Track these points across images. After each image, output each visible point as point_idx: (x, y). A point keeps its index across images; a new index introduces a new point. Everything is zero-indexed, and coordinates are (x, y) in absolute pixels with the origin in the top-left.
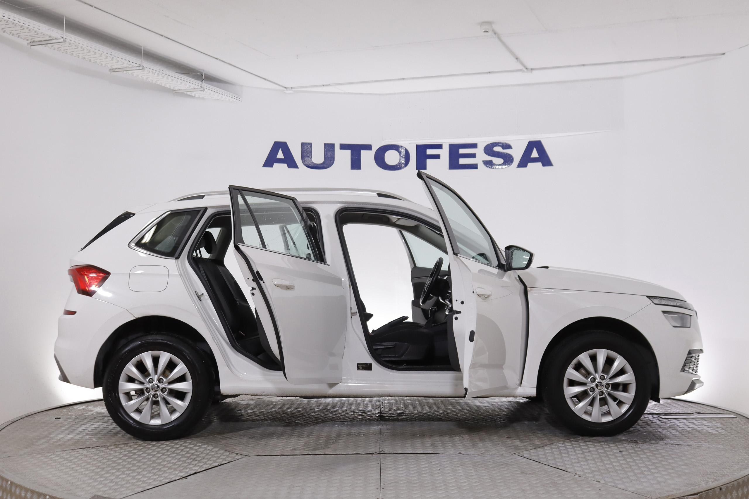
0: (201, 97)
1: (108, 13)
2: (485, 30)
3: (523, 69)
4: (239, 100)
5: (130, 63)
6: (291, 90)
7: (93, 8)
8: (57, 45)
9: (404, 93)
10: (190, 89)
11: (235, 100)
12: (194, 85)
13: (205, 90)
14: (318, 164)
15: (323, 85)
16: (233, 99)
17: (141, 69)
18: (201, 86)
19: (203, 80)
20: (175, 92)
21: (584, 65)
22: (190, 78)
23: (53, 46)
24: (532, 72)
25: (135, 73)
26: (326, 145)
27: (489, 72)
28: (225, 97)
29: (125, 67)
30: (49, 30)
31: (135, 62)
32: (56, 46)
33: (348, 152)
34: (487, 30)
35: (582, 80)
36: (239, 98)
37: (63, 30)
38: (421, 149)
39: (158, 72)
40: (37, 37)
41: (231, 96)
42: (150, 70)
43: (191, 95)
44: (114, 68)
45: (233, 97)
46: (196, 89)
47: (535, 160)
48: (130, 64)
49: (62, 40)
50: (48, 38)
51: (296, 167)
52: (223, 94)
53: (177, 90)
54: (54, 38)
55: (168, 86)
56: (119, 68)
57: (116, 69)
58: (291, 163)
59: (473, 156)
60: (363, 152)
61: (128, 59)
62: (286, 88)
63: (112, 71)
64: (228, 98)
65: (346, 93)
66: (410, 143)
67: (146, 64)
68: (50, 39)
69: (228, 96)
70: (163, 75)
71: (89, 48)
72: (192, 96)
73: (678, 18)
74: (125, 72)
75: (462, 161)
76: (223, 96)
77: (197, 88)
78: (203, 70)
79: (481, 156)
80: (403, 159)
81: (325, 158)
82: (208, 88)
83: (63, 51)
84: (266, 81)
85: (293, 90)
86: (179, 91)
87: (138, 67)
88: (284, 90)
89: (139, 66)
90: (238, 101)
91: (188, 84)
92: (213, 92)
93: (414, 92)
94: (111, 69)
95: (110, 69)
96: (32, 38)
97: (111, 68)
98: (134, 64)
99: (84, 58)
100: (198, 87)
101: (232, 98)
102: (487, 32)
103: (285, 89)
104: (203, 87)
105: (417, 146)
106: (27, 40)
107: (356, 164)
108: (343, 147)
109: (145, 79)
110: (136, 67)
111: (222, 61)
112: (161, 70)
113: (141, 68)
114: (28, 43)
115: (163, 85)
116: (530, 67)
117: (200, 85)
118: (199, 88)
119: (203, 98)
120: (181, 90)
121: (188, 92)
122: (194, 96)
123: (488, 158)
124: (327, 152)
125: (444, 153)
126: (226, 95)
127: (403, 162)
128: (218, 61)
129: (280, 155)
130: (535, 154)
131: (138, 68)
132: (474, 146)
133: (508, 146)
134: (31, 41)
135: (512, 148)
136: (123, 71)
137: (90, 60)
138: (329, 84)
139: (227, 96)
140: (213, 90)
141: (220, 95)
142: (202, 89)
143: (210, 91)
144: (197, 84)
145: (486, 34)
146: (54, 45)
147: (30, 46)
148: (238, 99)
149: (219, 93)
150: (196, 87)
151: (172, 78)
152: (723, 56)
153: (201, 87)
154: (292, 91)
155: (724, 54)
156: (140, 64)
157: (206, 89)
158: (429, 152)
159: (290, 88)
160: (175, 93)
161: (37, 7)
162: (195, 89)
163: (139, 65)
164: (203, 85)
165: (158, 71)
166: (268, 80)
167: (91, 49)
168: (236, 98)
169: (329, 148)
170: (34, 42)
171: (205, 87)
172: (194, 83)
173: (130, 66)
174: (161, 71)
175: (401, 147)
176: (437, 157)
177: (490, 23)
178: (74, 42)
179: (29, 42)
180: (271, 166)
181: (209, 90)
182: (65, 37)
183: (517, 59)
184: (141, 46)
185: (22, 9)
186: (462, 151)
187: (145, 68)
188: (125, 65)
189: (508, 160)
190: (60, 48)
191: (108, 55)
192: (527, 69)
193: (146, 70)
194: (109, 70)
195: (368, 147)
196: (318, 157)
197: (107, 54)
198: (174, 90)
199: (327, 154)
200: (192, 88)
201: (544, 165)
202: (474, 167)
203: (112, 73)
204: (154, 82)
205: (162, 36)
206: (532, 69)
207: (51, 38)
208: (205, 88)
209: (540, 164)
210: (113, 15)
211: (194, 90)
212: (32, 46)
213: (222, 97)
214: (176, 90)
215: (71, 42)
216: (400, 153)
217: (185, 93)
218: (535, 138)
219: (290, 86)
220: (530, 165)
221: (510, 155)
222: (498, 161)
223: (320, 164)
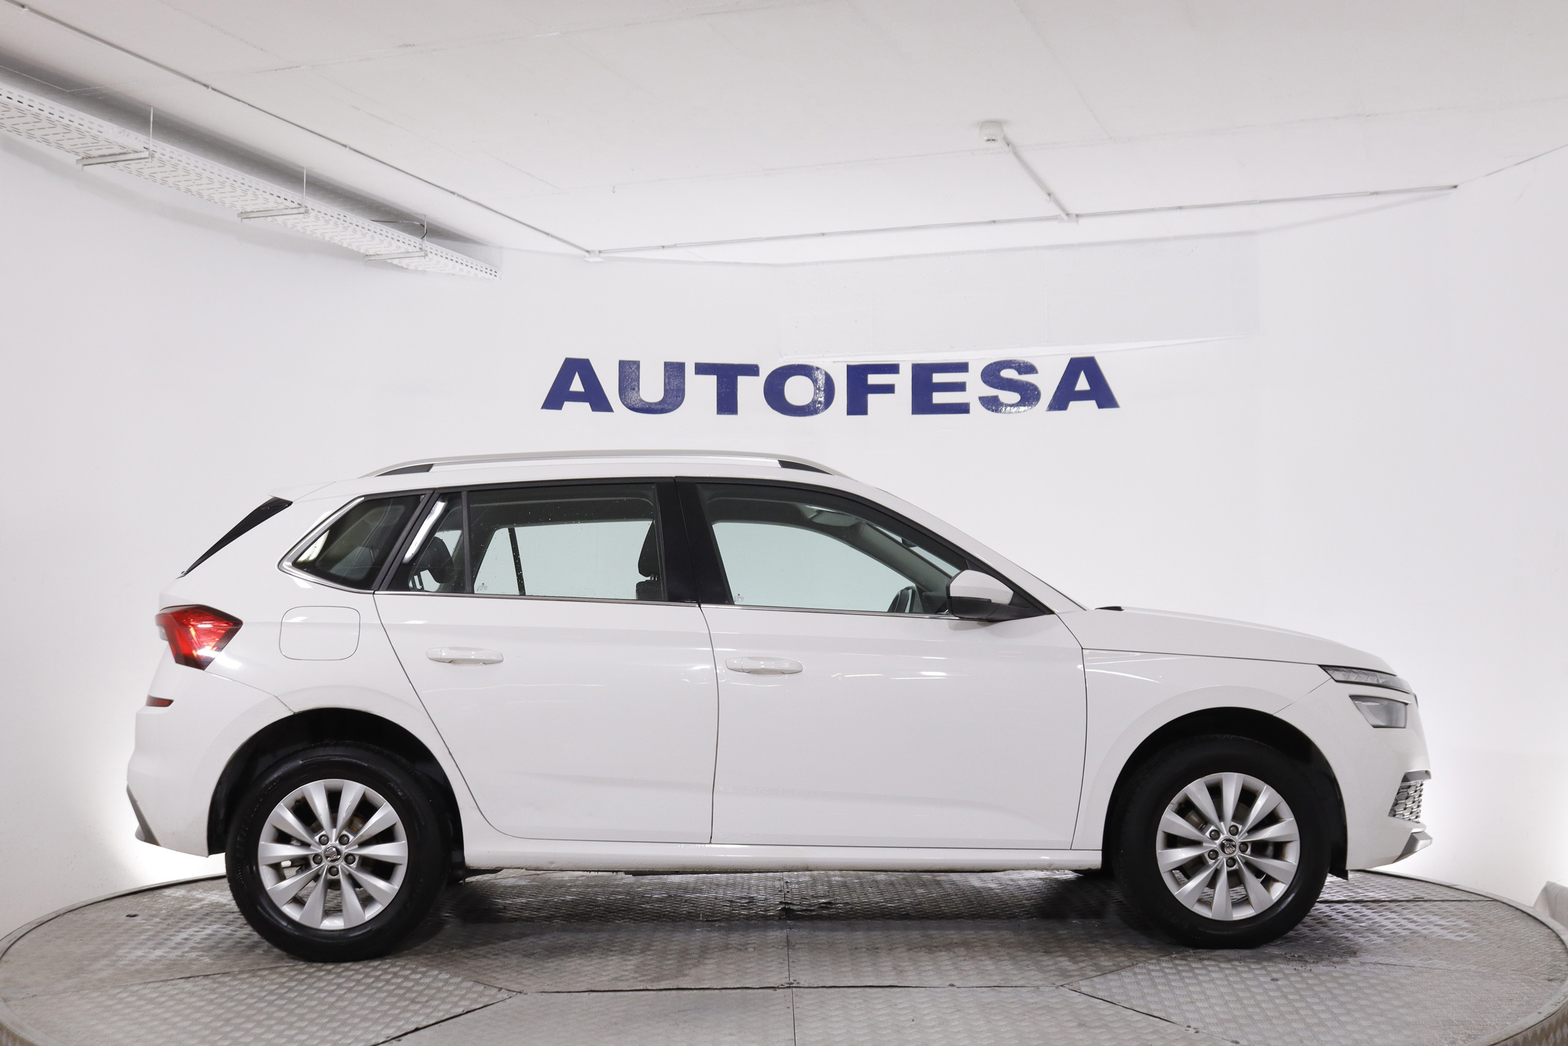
0: (420, 268)
1: (239, 100)
2: (989, 138)
3: (1060, 215)
4: (495, 276)
5: (281, 200)
6: (598, 256)
7: (210, 89)
8: (136, 163)
9: (823, 263)
10: (399, 253)
11: (487, 276)
12: (406, 246)
13: (429, 254)
14: (651, 404)
15: (663, 247)
16: (483, 274)
17: (301, 212)
18: (420, 247)
19: (424, 236)
20: (367, 259)
21: (1180, 208)
22: (399, 230)
23: (127, 166)
24: (1077, 222)
25: (291, 221)
26: (666, 364)
27: (994, 222)
28: (469, 268)
29: (270, 208)
30: (120, 133)
31: (289, 199)
32: (134, 166)
33: (712, 380)
34: (994, 138)
35: (1176, 238)
36: (496, 272)
37: (148, 134)
38: (858, 375)
39: (335, 219)
40: (97, 148)
41: (479, 268)
42: (320, 215)
43: (399, 265)
44: (249, 210)
45: (484, 270)
47: (1083, 396)
48: (281, 203)
49: (146, 154)
50: (117, 150)
51: (607, 408)
52: (464, 264)
53: (373, 255)
54: (130, 151)
55: (354, 247)
56: (258, 210)
57: (252, 212)
58: (600, 403)
59: (960, 387)
60: (742, 381)
61: (276, 193)
62: (588, 252)
63: (245, 216)
64: (473, 271)
65: (709, 262)
66: (834, 362)
67: (314, 204)
68: (121, 151)
69: (474, 267)
70: (346, 225)
71: (199, 170)
72: (402, 267)
73: (1368, 116)
74: (270, 219)
75: (938, 398)
76: (464, 267)
77: (412, 251)
78: (425, 216)
79: (976, 388)
80: (822, 394)
81: (666, 390)
82: (434, 251)
83: (147, 177)
84: (550, 238)
85: (602, 255)
86: (377, 258)
87: (295, 208)
88: (585, 256)
89: (299, 206)
90: (492, 277)
91: (394, 243)
92: (443, 260)
93: (842, 262)
94: (242, 213)
95: (240, 212)
96: (87, 149)
97: (242, 211)
98: (288, 203)
99: (188, 190)
100: (415, 250)
101: (481, 271)
102: (993, 140)
103: (587, 254)
105: (849, 367)
106: (77, 154)
107: (727, 403)
108: (702, 369)
109: (308, 232)
110: (293, 208)
111: (464, 198)
112: (342, 215)
113: (302, 210)
114: (77, 160)
115: (345, 245)
116: (1073, 210)
117: (418, 246)
119: (424, 272)
120: (381, 255)
121: (394, 259)
122: (405, 267)
123: (991, 392)
124: (669, 379)
125: (903, 382)
126: (469, 265)
127: (822, 399)
128: (455, 197)
129: (577, 385)
130: (1083, 384)
131: (295, 211)
132: (963, 367)
133: (1028, 368)
134: (83, 155)
135: (1037, 372)
136: (266, 217)
137: (201, 196)
138: (674, 244)
139: (472, 267)
140: (444, 256)
141: (458, 266)
142: (422, 253)
143: (438, 258)
144: (413, 244)
145: (991, 144)
146: (129, 164)
147: (81, 165)
148: (493, 273)
149: (457, 262)
150: (410, 249)
151: (364, 231)
152: (1454, 190)
153: (421, 249)
154: (601, 258)
155: (1455, 187)
156: (300, 203)
157: (431, 252)
158: (873, 379)
159: (597, 253)
160: (371, 260)
161: (97, 88)
162: (408, 252)
163: (298, 204)
164: (424, 244)
165: (336, 216)
166: (552, 236)
167: (203, 171)
168: (488, 271)
169: (674, 371)
170: (90, 157)
171: (429, 250)
172: (407, 242)
173: (279, 208)
174: (342, 217)
175: (818, 369)
176: (889, 389)
177: (998, 123)
178: (169, 159)
179: (80, 158)
180: (559, 407)
181: (436, 255)
182: (152, 148)
183: (1049, 195)
184: (303, 168)
185: (67, 91)
186: (938, 378)
187: (311, 211)
188: (271, 205)
189: (1029, 395)
190: (141, 171)
191: (236, 185)
192: (1067, 214)
193: (313, 214)
194: (238, 214)
195: (752, 370)
196: (652, 389)
197: (234, 183)
198: (367, 255)
199: (669, 384)
200: (402, 250)
201: (1101, 406)
202: (963, 409)
203: (244, 220)
204: (327, 239)
205: (345, 146)
206: (1077, 215)
207: (125, 151)
208: (428, 252)
209: (1093, 404)
210: (249, 105)
211: (407, 255)
212: (85, 165)
213: (461, 270)
214: (370, 255)
215: (165, 158)
216: (815, 381)
217: (389, 261)
218: (1082, 351)
219: (597, 249)
220: (1073, 405)
221: (1033, 385)
222: (1009, 397)
223: (655, 404)
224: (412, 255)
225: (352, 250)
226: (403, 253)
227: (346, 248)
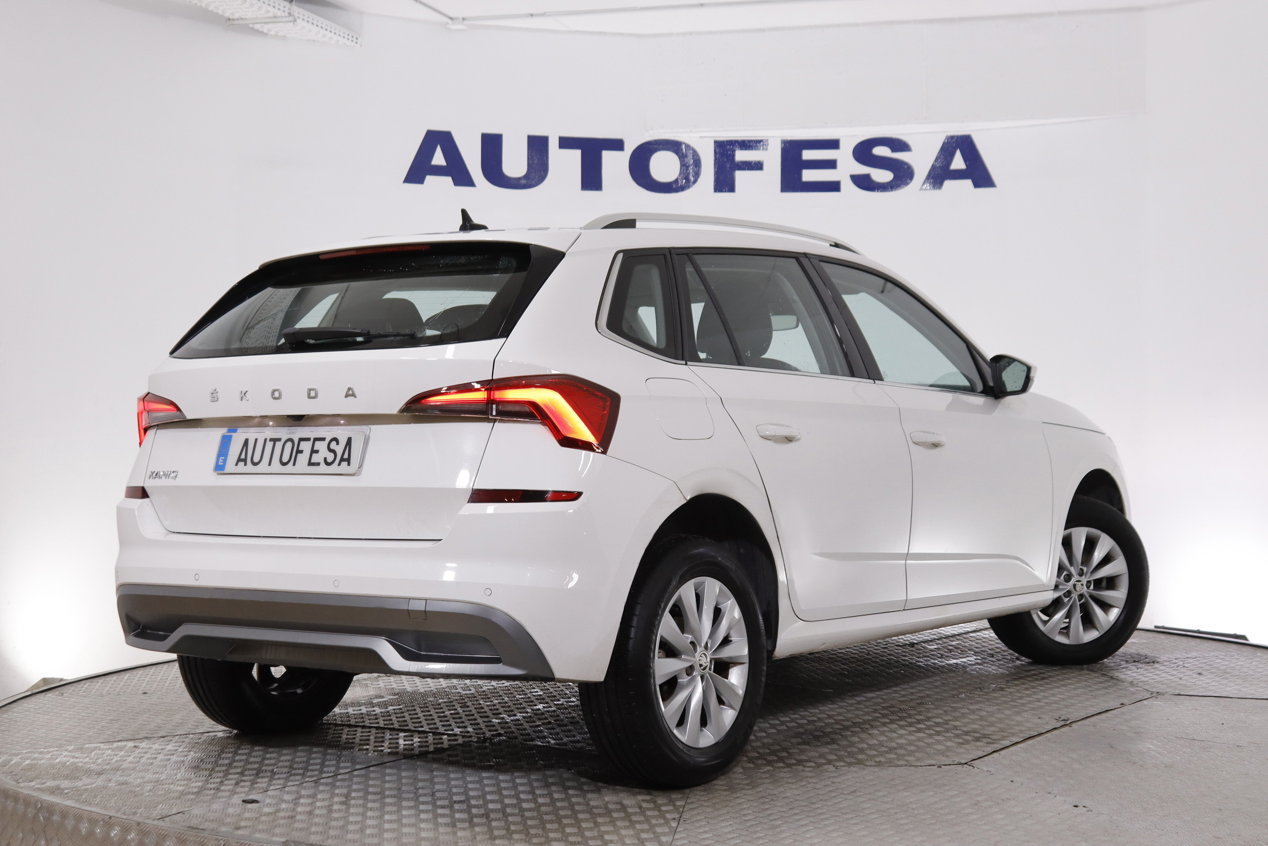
0: (281, 34)
4: (357, 43)
6: (462, 24)
9: (691, 34)
10: (265, 18)
11: (348, 43)
12: (276, 11)
13: (298, 20)
14: (514, 178)
15: (532, 15)
16: (345, 41)
18: (289, 11)
19: (292, 1)
20: (230, 24)
26: (529, 138)
28: (332, 35)
33: (576, 155)
35: (1061, 13)
36: (357, 39)
38: (725, 151)
41: (342, 34)
43: (261, 30)
45: (346, 36)
46: (279, 17)
47: (958, 175)
51: (470, 183)
52: (329, 30)
53: (238, 19)
58: (462, 178)
59: (831, 164)
60: (607, 155)
62: (451, 18)
64: (336, 37)
65: (573, 31)
66: (701, 137)
69: (338, 32)
72: (261, 32)
75: (809, 175)
76: (327, 33)
77: (280, 15)
79: (847, 166)
81: (529, 165)
82: (301, 16)
85: (466, 22)
86: (241, 22)
88: (448, 23)
90: (354, 43)
92: (309, 26)
93: (711, 33)
100: (284, 14)
101: (344, 37)
103: (450, 21)
104: (292, 13)
105: (716, 142)
107: (592, 179)
108: (566, 143)
115: (211, 8)
117: (287, 10)
118: (286, 16)
119: (284, 38)
120: (245, 19)
121: (257, 23)
122: (266, 31)
123: (862, 170)
124: (533, 153)
125: (772, 158)
126: (333, 31)
127: (689, 176)
129: (439, 159)
130: (958, 163)
132: (833, 144)
135: (910, 150)
139: (335, 33)
140: (311, 21)
141: (323, 32)
142: (291, 19)
143: (304, 23)
144: (282, 8)
148: (354, 39)
149: (322, 28)
150: (279, 13)
153: (289, 14)
154: (465, 25)
157: (299, 17)
158: (741, 155)
159: (461, 20)
160: (233, 24)
162: (275, 17)
164: (292, 10)
168: (350, 37)
169: (538, 145)
171: (296, 15)
172: (277, 6)
175: (684, 144)
176: (757, 166)
180: (421, 181)
181: (303, 20)
186: (808, 155)
189: (902, 174)
195: (617, 145)
196: (515, 163)
198: (229, 19)
199: (533, 158)
200: (270, 15)
201: (976, 185)
202: (834, 187)
208: (296, 17)
209: (968, 183)
211: (275, 19)
213: (324, 36)
214: (233, 20)
216: (682, 157)
217: (251, 26)
218: (959, 129)
219: (461, 15)
220: (948, 184)
221: (906, 164)
222: (882, 176)
223: (519, 179)
224: (280, 19)
225: (217, 14)
226: (269, 18)
227: (212, 11)
